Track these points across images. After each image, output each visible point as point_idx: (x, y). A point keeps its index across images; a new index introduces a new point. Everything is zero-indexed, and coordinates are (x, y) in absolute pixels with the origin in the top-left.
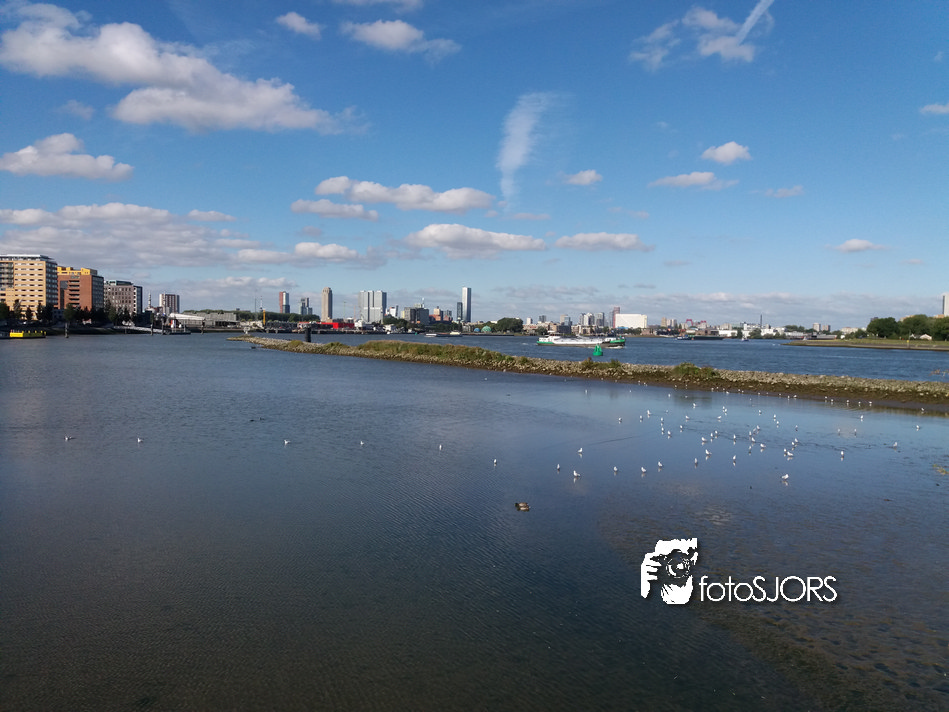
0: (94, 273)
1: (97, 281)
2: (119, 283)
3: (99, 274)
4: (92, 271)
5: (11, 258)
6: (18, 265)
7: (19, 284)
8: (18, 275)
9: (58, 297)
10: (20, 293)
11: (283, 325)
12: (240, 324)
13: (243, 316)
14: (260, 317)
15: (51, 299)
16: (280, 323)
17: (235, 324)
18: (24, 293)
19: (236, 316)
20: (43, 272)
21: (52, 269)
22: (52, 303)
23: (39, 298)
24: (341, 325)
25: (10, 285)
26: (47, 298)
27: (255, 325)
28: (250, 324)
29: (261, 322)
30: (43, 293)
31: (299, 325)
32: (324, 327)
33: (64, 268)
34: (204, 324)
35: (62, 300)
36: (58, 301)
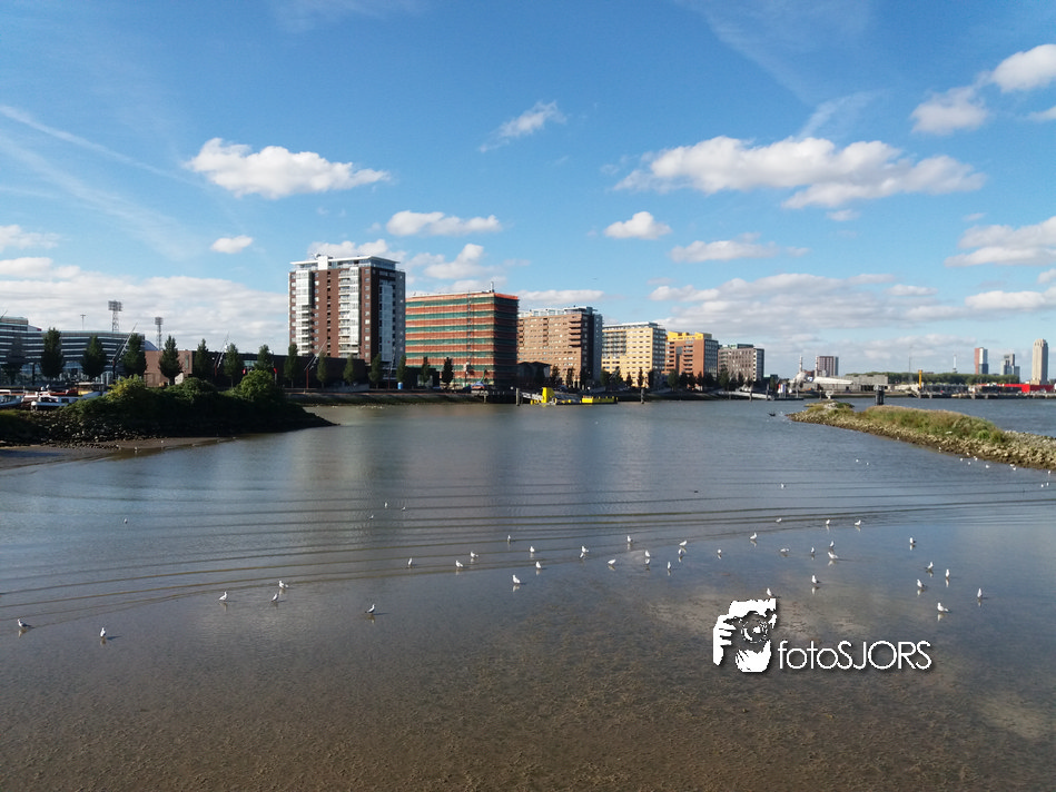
0: (707, 338)
1: (711, 347)
2: (739, 346)
4: (705, 335)
6: (630, 333)
7: (630, 350)
8: (629, 344)
9: (674, 363)
10: (631, 359)
11: (949, 388)
12: (893, 388)
13: (895, 379)
14: (916, 379)
15: (658, 365)
16: (946, 386)
17: (886, 388)
18: (634, 360)
19: (886, 378)
20: (651, 339)
21: (659, 335)
22: (658, 370)
23: (647, 366)
24: (1033, 388)
25: (624, 352)
26: (653, 364)
27: (910, 389)
28: (903, 387)
29: (917, 385)
30: (650, 360)
31: (972, 389)
32: (1008, 390)
33: (680, 334)
34: (847, 388)
35: (678, 366)
36: (674, 367)
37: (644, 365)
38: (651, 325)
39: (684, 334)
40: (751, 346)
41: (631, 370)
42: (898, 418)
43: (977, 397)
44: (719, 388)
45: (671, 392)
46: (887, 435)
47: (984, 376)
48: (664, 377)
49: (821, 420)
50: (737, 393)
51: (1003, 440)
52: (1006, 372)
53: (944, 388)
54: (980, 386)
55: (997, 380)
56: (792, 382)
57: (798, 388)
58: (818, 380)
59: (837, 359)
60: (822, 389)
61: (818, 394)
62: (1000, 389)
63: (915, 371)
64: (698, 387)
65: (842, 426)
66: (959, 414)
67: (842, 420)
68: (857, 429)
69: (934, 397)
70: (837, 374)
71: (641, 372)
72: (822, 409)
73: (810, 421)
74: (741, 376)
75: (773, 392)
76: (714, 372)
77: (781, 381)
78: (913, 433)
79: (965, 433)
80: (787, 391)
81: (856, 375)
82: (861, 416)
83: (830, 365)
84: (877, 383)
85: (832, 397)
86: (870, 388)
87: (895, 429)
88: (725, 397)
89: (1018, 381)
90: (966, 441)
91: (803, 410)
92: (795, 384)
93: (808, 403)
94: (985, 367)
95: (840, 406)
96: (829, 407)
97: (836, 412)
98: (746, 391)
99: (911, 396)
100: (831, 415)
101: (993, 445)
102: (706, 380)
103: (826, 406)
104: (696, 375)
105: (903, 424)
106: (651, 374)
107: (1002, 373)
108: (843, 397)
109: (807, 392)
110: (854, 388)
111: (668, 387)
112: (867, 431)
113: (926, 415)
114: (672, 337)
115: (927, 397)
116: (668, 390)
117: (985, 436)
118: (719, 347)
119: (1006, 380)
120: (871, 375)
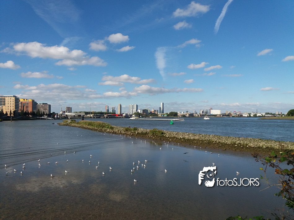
0: (33, 101)
1: (34, 104)
2: (43, 104)
3: (35, 101)
4: (32, 100)
5: (5, 97)
6: (7, 99)
7: (7, 104)
8: (6, 102)
9: (22, 108)
10: (7, 107)
11: (100, 116)
12: (86, 116)
13: (87, 113)
14: (92, 113)
15: (17, 109)
16: (99, 115)
17: (84, 116)
18: (8, 107)
19: (84, 113)
20: (14, 101)
21: (17, 100)
22: (17, 111)
23: (13, 109)
24: (119, 115)
25: (4, 105)
26: (15, 109)
27: (90, 116)
28: (89, 115)
29: (92, 115)
30: (14, 107)
31: (105, 116)
32: (113, 116)
33: (24, 100)
34: (74, 116)
35: (24, 109)
36: (22, 110)
37: (12, 109)
38: (14, 96)
39: (25, 100)
40: (47, 104)
41: (7, 110)
42: (87, 124)
43: (106, 118)
44: (37, 116)
45: (21, 118)
46: (85, 128)
47: (108, 113)
48: (19, 113)
49: (67, 125)
50: (43, 117)
51: (112, 128)
52: (113, 112)
53: (99, 116)
54: (107, 115)
55: (111, 114)
56: (59, 114)
57: (61, 116)
58: (66, 113)
59: (71, 108)
60: (67, 116)
61: (66, 117)
62: (111, 116)
63: (92, 111)
64: (30, 116)
65: (73, 126)
66: (102, 122)
67: (73, 125)
68: (77, 127)
69: (96, 118)
70: (71, 112)
71: (11, 111)
72: (68, 122)
73: (64, 125)
74: (44, 112)
75: (54, 117)
76: (35, 111)
77: (56, 114)
78: (91, 127)
79: (104, 127)
80: (58, 117)
81: (77, 112)
82: (78, 123)
83: (69, 109)
84: (82, 114)
85: (70, 118)
86: (80, 116)
87: (87, 126)
88: (39, 119)
89: (115, 114)
90: (104, 129)
91: (62, 122)
92: (60, 115)
93: (64, 120)
94: (108, 110)
95: (72, 121)
96: (69, 121)
97: (71, 122)
98: (45, 117)
99: (91, 118)
100: (70, 123)
101: (110, 129)
102: (33, 114)
103: (68, 121)
104: (30, 112)
105: (88, 125)
106: (14, 112)
107: (112, 112)
108: (73, 118)
109: (63, 117)
110: (76, 116)
111: (20, 116)
112: (79, 127)
113: (94, 122)
114: (21, 100)
115: (95, 118)
116: (21, 117)
117: (108, 127)
118: (37, 104)
119: (113, 113)
120: (80, 112)
